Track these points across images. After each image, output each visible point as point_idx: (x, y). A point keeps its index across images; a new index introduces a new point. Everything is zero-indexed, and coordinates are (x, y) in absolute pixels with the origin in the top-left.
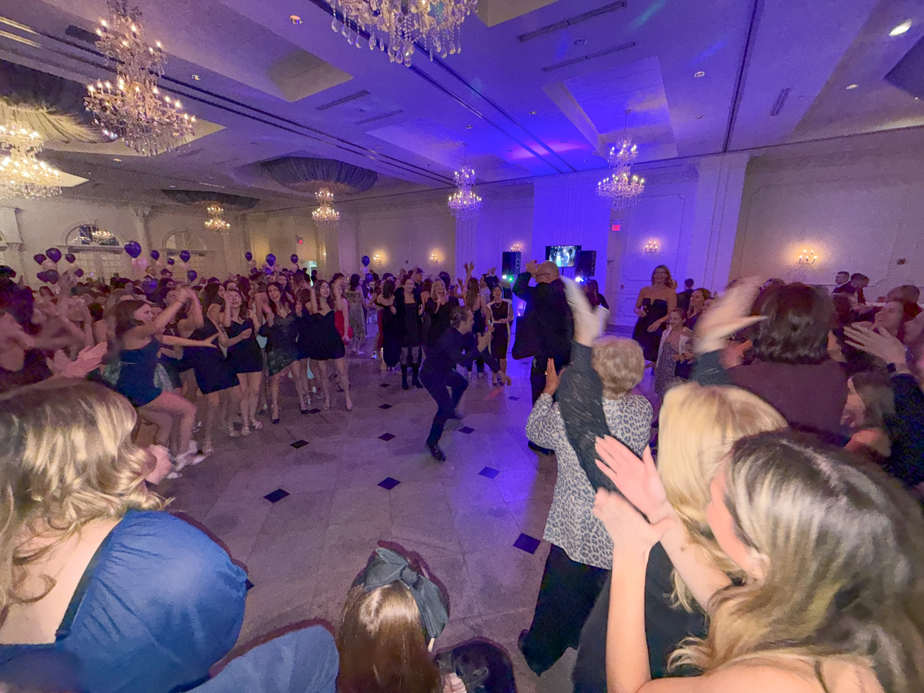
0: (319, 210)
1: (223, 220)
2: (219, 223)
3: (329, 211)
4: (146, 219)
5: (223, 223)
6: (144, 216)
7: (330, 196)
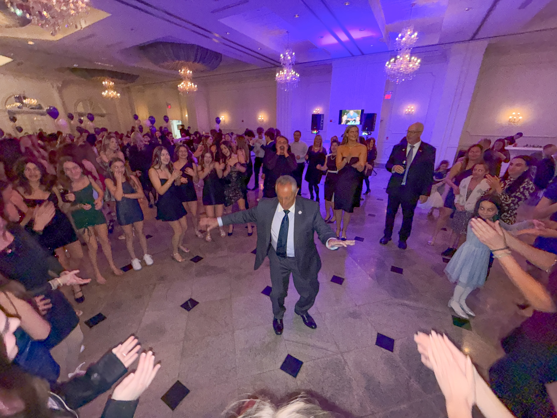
0: (182, 83)
1: (115, 90)
2: (113, 94)
3: (189, 84)
4: (60, 90)
5: (115, 93)
6: (58, 87)
7: (190, 73)
